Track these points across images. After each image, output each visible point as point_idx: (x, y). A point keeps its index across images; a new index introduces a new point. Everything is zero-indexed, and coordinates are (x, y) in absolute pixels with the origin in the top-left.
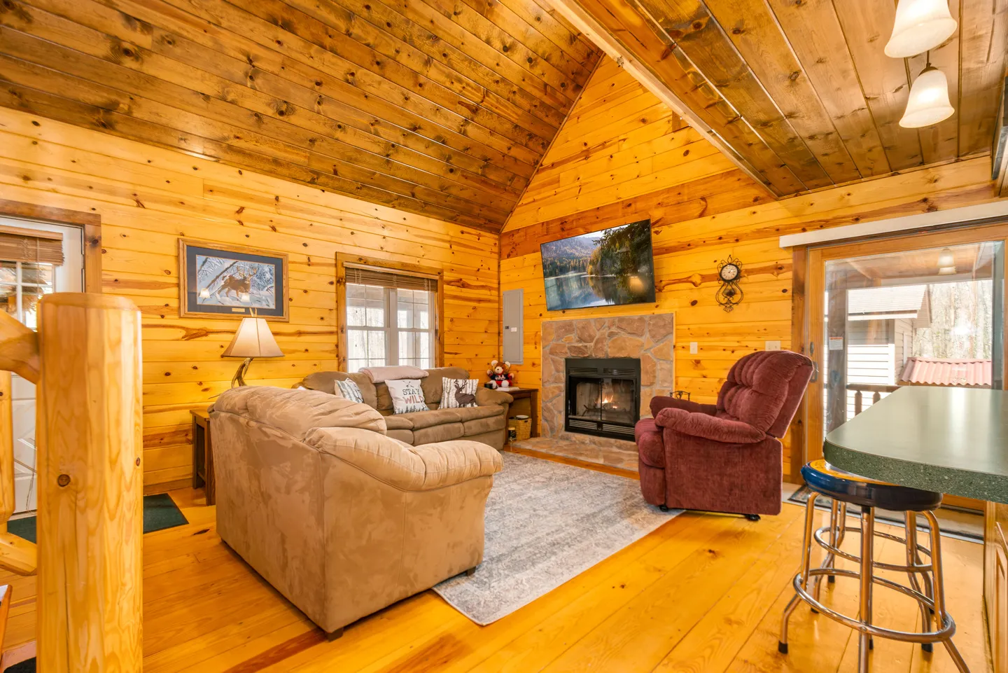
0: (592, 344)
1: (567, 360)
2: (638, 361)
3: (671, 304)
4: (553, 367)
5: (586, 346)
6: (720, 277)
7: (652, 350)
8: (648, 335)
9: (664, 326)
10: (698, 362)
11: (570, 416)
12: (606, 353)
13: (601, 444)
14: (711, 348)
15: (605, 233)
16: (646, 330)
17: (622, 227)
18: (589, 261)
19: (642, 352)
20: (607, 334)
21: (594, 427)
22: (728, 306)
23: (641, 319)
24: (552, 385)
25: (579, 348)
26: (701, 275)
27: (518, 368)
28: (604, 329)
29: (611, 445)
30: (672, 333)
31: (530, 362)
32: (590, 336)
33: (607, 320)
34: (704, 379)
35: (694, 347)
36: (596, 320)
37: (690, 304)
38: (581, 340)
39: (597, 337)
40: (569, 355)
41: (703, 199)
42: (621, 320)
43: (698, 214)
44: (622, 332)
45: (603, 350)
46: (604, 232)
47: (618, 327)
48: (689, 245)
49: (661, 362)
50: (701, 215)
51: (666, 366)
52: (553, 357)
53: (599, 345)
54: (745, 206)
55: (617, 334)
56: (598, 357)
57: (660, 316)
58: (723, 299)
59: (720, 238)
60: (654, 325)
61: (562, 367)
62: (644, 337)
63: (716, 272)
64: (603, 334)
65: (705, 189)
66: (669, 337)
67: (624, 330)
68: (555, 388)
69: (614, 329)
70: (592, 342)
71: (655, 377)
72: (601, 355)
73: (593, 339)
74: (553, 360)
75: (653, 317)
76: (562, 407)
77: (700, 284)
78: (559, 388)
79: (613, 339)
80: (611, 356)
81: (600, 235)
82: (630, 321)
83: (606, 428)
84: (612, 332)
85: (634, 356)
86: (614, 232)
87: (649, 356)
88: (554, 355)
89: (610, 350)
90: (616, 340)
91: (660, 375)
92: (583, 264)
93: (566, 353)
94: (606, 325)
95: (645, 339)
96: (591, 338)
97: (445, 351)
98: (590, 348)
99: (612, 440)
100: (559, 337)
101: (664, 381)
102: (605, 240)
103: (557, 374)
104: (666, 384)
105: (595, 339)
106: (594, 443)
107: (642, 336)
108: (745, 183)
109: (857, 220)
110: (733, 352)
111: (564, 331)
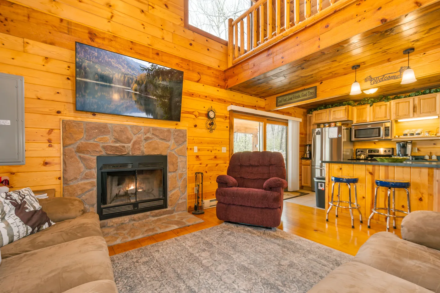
0: (130, 145)
1: (99, 158)
2: (166, 157)
3: (184, 124)
4: (81, 165)
5: (124, 147)
6: (208, 115)
7: (175, 150)
8: (173, 141)
9: (181, 137)
10: (197, 157)
11: (102, 206)
12: (143, 152)
13: (139, 219)
14: (203, 150)
15: (152, 66)
16: (172, 138)
17: (165, 68)
18: (135, 79)
19: (169, 151)
20: (143, 138)
21: (131, 208)
22: (211, 130)
23: (169, 131)
24: (83, 182)
25: (117, 147)
26: (198, 112)
27: (14, 170)
28: (139, 134)
29: (148, 216)
30: (186, 141)
31: (41, 161)
32: (128, 138)
33: (143, 128)
34: (200, 165)
35: (196, 148)
36: (132, 127)
37: (194, 127)
38: (117, 140)
39: (134, 140)
40: (103, 153)
41: (199, 73)
42: (155, 129)
43: (197, 80)
44: (156, 138)
45: (140, 149)
46: (151, 64)
47: (153, 134)
48: (193, 95)
49: (181, 157)
50: (198, 81)
51: (183, 159)
52: (82, 155)
53: (137, 146)
54: (215, 86)
55: (151, 139)
56: (135, 155)
57: (180, 130)
58: (208, 126)
59: (206, 97)
60: (177, 135)
61: (94, 165)
62: (170, 142)
63: (206, 112)
64: (139, 138)
65: (200, 69)
66: (185, 143)
67: (157, 136)
68: (85, 184)
69: (149, 135)
70: (129, 143)
71: (177, 166)
72: (137, 153)
73: (131, 141)
74: (80, 157)
75: (176, 131)
76: (95, 200)
77: (198, 117)
78: (91, 183)
79: (148, 141)
80: (146, 153)
81: (148, 65)
82: (161, 131)
83: (141, 206)
84: (148, 137)
85: (164, 154)
86: (159, 68)
87: (173, 154)
88: (83, 153)
89: (145, 150)
90: (151, 143)
91: (180, 165)
92: (128, 80)
93: (101, 151)
94: (142, 131)
95: (172, 143)
96: (129, 140)
98: (127, 148)
99: (148, 213)
100: (90, 137)
101: (183, 168)
102: (151, 70)
103: (87, 171)
104: (184, 170)
105: (132, 142)
106: (134, 220)
107: (169, 141)
108: (215, 76)
109: (244, 107)
110: (211, 152)
111: (96, 132)
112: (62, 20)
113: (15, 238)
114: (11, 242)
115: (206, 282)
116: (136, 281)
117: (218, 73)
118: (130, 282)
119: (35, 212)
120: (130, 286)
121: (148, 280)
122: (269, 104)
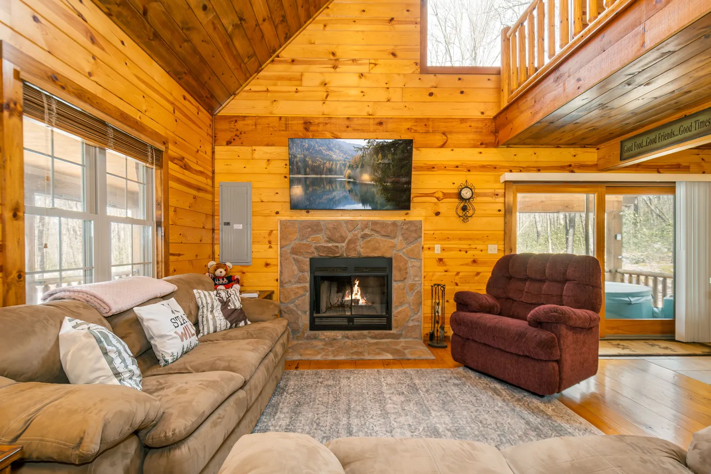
0: (344, 244)
1: (312, 260)
2: (390, 260)
3: (417, 213)
4: (295, 267)
5: (337, 247)
6: (459, 196)
7: (404, 250)
8: (400, 238)
9: (414, 231)
10: (441, 260)
11: (315, 315)
12: (359, 253)
13: (354, 337)
14: (451, 249)
15: (369, 143)
16: (399, 233)
17: (386, 140)
18: (348, 164)
19: (394, 252)
20: (359, 236)
21: (345, 322)
22: (465, 218)
23: (394, 224)
24: (295, 286)
25: (329, 248)
26: (443, 193)
27: (245, 269)
28: (356, 230)
29: (365, 337)
30: (421, 237)
31: (263, 262)
32: (342, 237)
33: (360, 223)
34: (446, 273)
35: (438, 248)
36: (347, 222)
37: (434, 215)
38: (330, 240)
39: (349, 238)
40: (316, 255)
41: (444, 133)
42: (375, 223)
43: (441, 143)
44: (376, 235)
45: (355, 250)
46: (367, 141)
47: (372, 230)
48: (433, 168)
49: (413, 260)
50: (442, 146)
51: (417, 264)
52: (296, 257)
53: (352, 246)
54: (475, 146)
55: (370, 236)
56: (350, 257)
57: (411, 222)
58: (460, 212)
59: (457, 167)
60: (407, 229)
61: (307, 267)
62: (396, 240)
63: (456, 191)
64: (356, 235)
65: (446, 127)
66: (419, 240)
67: (377, 232)
68: (298, 288)
69: (367, 231)
70: (343, 242)
71: (407, 273)
72: (353, 254)
73: (345, 240)
74: (294, 258)
75: (405, 223)
76: (307, 307)
77: (442, 199)
78: (304, 288)
79: (366, 240)
80: (364, 255)
81: (363, 143)
82: (384, 225)
83: (357, 321)
84: (366, 234)
85: (388, 255)
86: (378, 144)
87: (401, 256)
88: (297, 255)
89: (362, 250)
90: (369, 241)
91: (411, 271)
92: (341, 167)
93: (313, 252)
94: (359, 226)
95: (398, 240)
96: (343, 239)
97: (171, 252)
98: (341, 249)
99: (365, 332)
100: (303, 237)
101: (416, 276)
102: (367, 149)
103: (301, 274)
104: (417, 279)
105: (347, 240)
106: (348, 338)
107: (395, 238)
108: (475, 130)
109: (539, 170)
110: (466, 252)
111: (310, 231)
112: (280, 118)
113: (218, 329)
114: (215, 331)
115: (373, 427)
116: (307, 400)
117: (480, 125)
118: (303, 398)
119: (235, 310)
120: (299, 402)
121: (317, 402)
122: (607, 157)
